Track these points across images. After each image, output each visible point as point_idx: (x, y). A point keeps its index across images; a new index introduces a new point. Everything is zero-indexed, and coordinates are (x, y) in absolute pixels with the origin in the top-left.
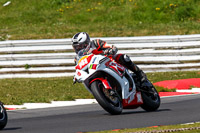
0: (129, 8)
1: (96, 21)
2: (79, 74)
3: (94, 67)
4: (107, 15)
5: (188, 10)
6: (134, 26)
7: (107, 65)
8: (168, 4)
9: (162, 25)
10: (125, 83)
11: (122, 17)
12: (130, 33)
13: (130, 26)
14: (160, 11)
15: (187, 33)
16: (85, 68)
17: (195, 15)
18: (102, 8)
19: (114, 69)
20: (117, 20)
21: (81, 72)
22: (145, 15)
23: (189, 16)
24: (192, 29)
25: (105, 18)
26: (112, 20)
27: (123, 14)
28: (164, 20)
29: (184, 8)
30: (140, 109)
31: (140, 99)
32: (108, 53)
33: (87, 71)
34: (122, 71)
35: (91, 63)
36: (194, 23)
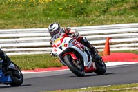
0: (41, 8)
1: (18, 18)
2: (55, 50)
3: (66, 45)
4: (25, 13)
5: (82, 9)
6: (45, 21)
7: (74, 44)
8: (68, 5)
9: (64, 20)
10: (85, 56)
11: (36, 15)
12: (41, 26)
13: (41, 21)
14: (62, 10)
15: (81, 26)
16: (59, 46)
17: (87, 13)
18: (22, 8)
19: (78, 47)
20: (32, 16)
21: (57, 49)
22: (52, 13)
23: (83, 13)
24: (84, 22)
25: (24, 16)
26: (29, 17)
27: (37, 13)
28: (65, 16)
29: (79, 8)
30: (94, 73)
31: (94, 67)
32: (74, 36)
33: (61, 48)
34: (83, 48)
35: (63, 43)
36: (86, 18)
